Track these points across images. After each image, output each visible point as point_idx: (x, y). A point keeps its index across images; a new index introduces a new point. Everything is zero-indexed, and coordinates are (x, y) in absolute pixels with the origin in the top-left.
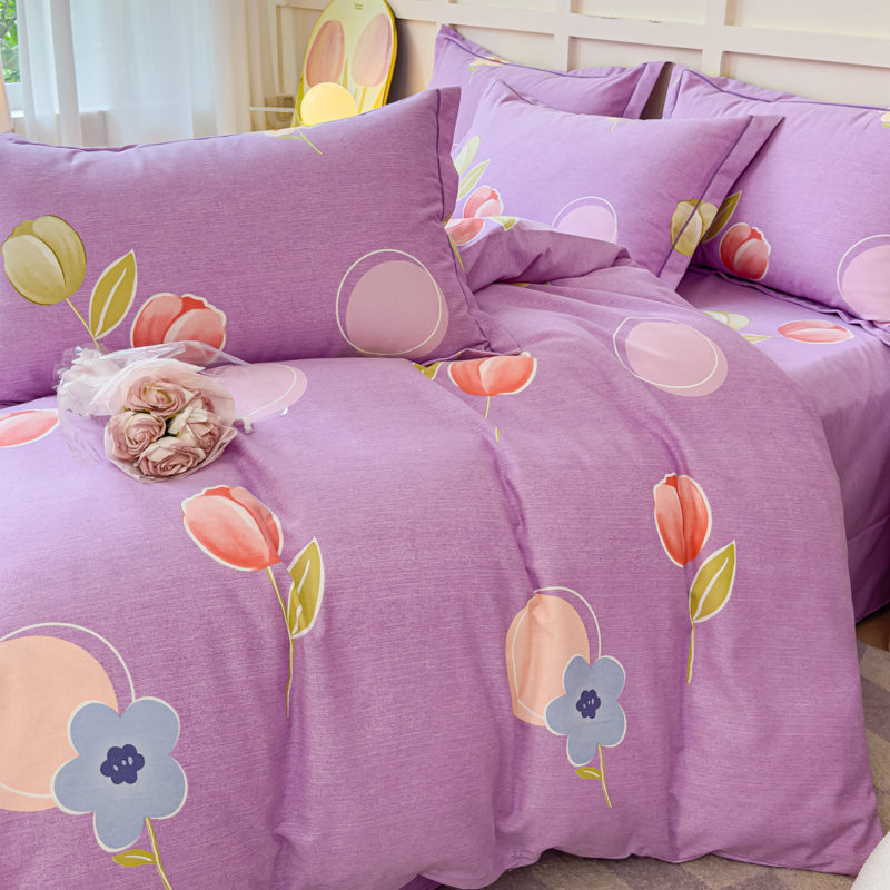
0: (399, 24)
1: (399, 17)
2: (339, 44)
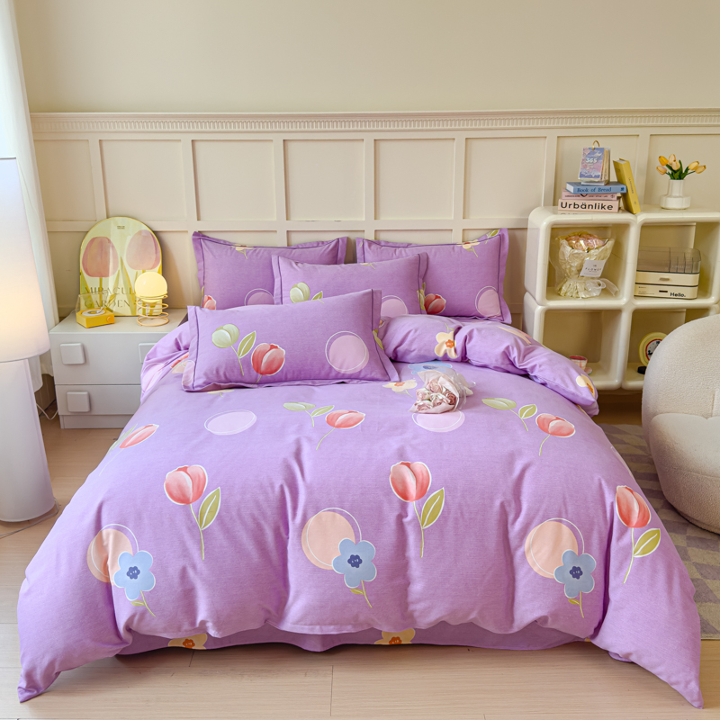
0: (157, 234)
2: (111, 250)
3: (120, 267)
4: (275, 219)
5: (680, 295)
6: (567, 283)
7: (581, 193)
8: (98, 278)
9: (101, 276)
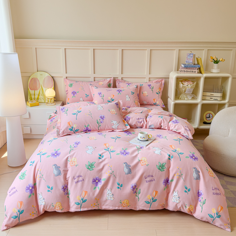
2: (38, 82)
3: (41, 87)
5: (216, 99)
6: (181, 95)
7: (186, 67)
8: (34, 91)
9: (35, 90)
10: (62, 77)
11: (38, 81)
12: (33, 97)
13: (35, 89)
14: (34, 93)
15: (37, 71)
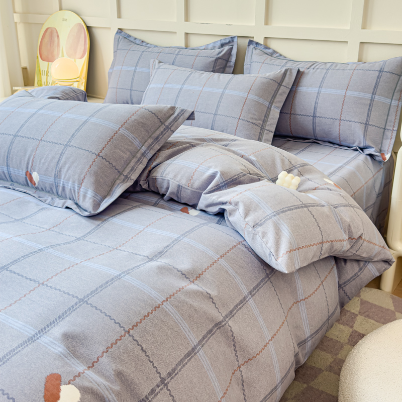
0: (89, 28)
1: (88, 25)
2: (56, 39)
3: (60, 55)
4: (176, 21)
8: (47, 62)
9: (49, 61)
10: (110, 28)
11: (58, 36)
12: (44, 78)
13: (49, 59)
14: (46, 70)
15: (58, 9)
